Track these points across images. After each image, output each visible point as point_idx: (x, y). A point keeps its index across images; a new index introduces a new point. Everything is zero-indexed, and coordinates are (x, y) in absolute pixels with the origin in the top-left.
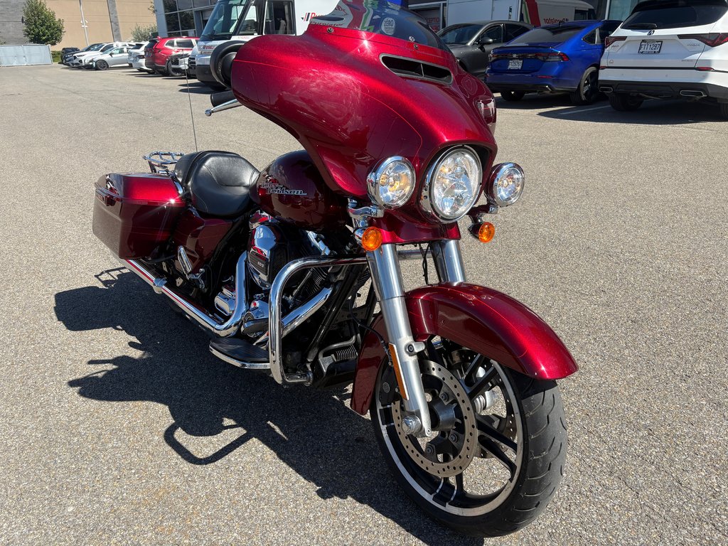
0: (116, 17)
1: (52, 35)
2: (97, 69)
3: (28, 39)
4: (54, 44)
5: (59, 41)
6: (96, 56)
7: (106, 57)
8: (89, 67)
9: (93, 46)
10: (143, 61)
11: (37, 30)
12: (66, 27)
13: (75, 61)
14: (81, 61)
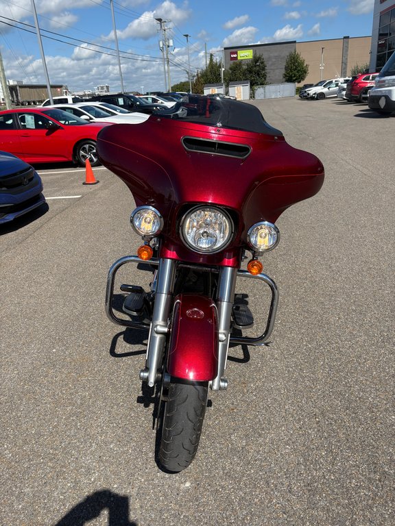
0: (347, 59)
1: (299, 76)
2: (317, 99)
3: (284, 79)
4: (299, 82)
5: (303, 79)
6: (319, 89)
7: (325, 90)
8: (312, 98)
9: (320, 82)
10: (344, 93)
11: (291, 74)
12: (310, 70)
13: (306, 94)
14: (308, 94)
